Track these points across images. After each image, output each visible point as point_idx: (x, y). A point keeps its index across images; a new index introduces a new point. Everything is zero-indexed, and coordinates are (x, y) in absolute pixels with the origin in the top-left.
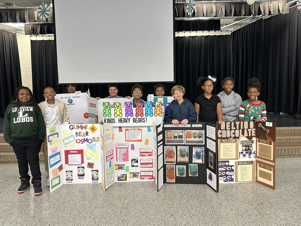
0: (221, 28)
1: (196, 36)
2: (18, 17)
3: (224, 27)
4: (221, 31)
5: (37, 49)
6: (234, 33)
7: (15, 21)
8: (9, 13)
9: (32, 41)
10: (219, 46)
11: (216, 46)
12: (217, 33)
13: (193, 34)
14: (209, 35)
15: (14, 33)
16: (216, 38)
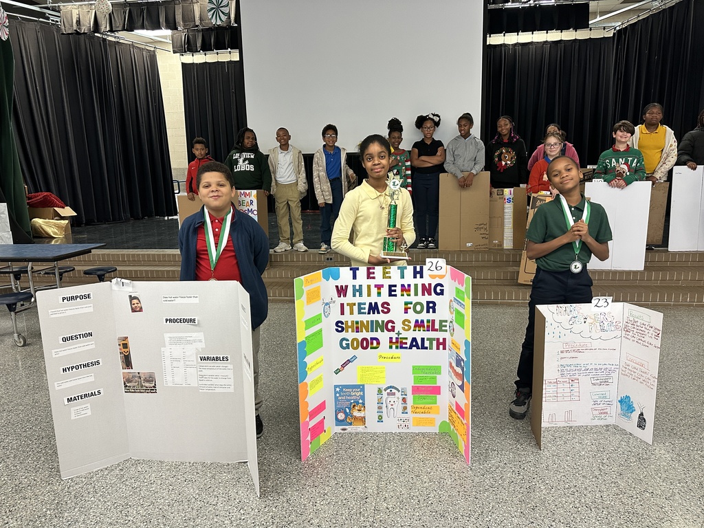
0: (590, 22)
1: (532, 43)
2: (162, 19)
3: (599, 19)
4: (591, 30)
5: (194, 82)
6: (620, 33)
7: (157, 26)
8: (145, 11)
9: (185, 66)
10: (582, 64)
11: (576, 65)
12: (582, 35)
13: (525, 37)
14: (561, 40)
15: (152, 49)
16: (577, 47)
